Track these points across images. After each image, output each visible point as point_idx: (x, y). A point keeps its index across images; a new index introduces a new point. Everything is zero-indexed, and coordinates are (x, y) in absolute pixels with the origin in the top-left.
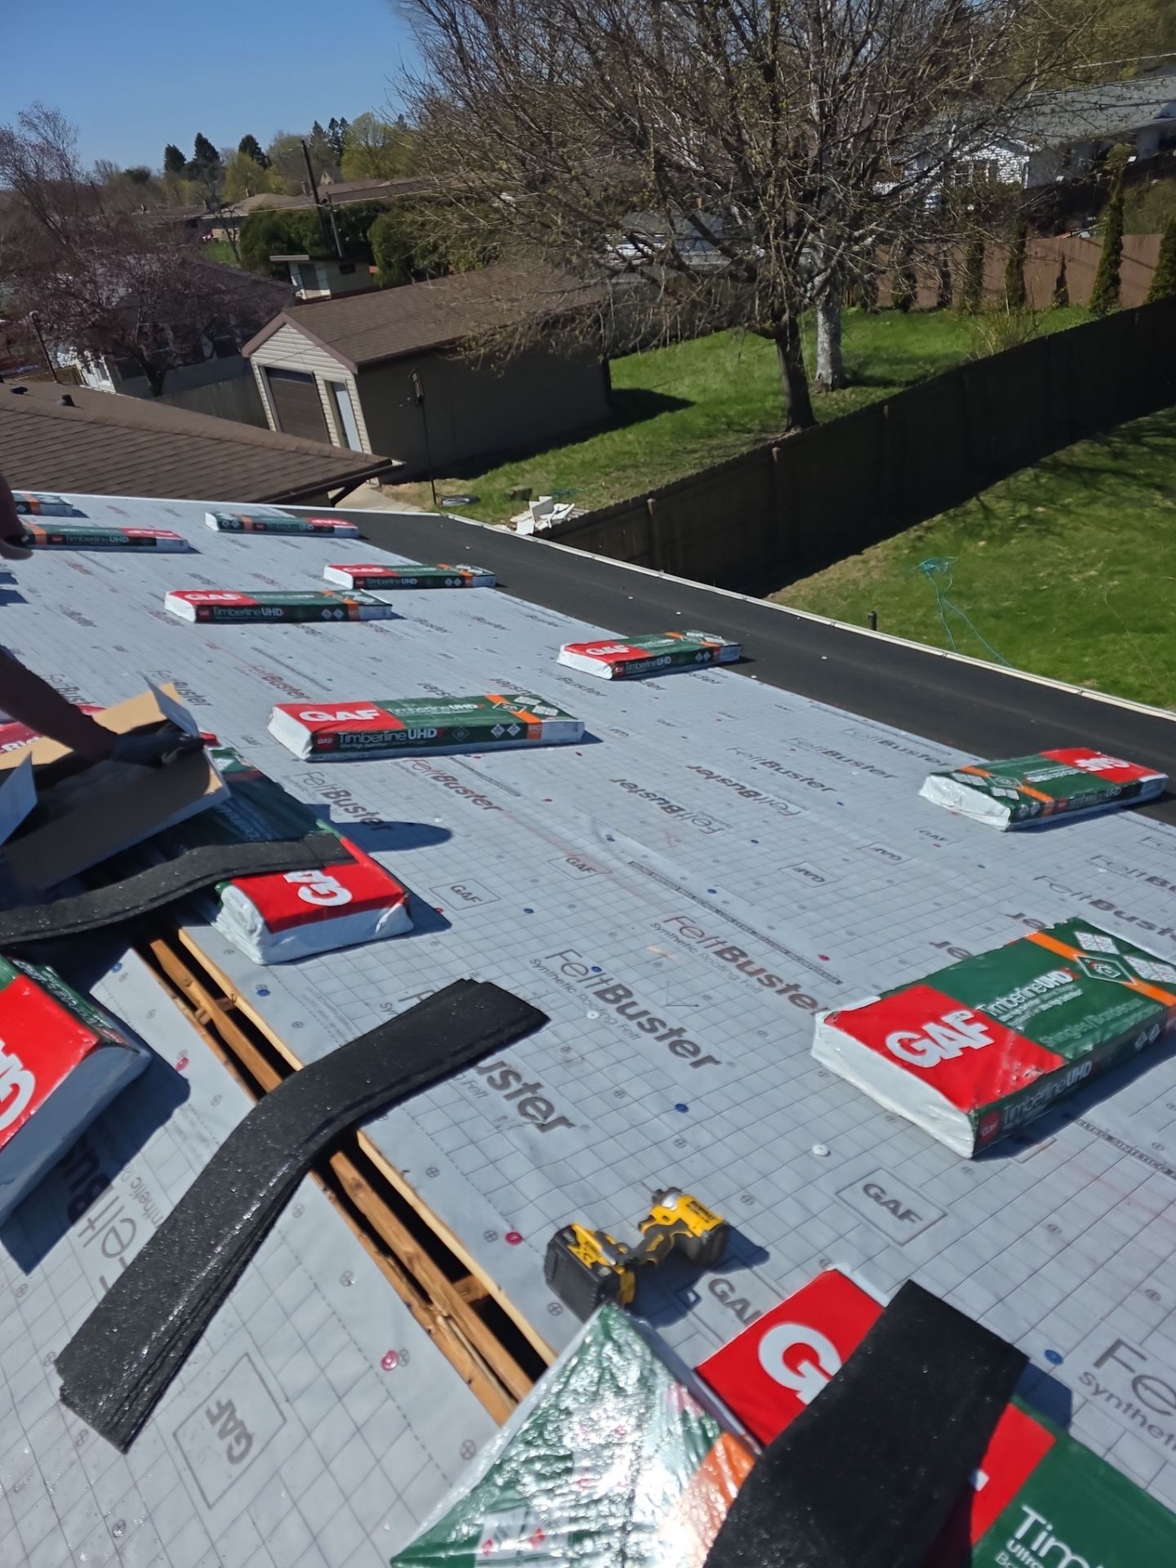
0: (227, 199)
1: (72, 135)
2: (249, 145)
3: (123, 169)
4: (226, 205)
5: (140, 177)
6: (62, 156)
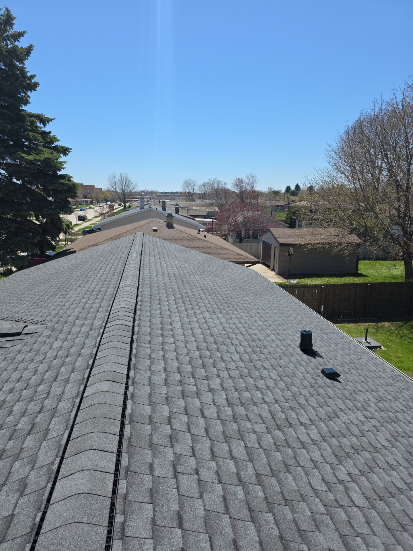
2: (311, 188)
3: (274, 190)
5: (277, 192)
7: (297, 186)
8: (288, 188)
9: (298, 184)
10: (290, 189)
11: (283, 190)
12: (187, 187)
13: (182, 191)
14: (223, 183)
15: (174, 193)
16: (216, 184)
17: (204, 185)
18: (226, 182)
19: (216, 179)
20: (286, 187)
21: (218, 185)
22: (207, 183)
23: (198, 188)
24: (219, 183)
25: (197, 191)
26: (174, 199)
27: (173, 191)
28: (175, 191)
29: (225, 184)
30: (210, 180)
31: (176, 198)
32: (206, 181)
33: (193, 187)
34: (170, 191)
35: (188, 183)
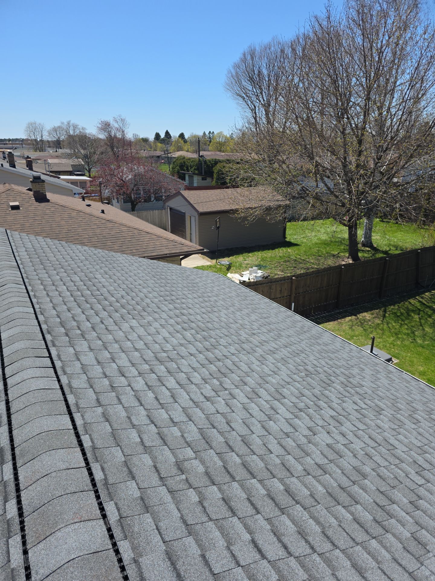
0: (171, 151)
1: (128, 126)
2: (182, 136)
3: (141, 137)
4: (170, 153)
5: (145, 140)
6: (123, 132)
7: (167, 133)
8: (157, 136)
9: (167, 131)
10: (160, 136)
11: (152, 138)
12: (32, 133)
13: (24, 137)
14: (81, 128)
15: (13, 140)
16: (72, 128)
17: (55, 130)
18: (84, 127)
19: (70, 121)
20: (155, 134)
21: (74, 130)
22: (59, 127)
23: (47, 134)
24: (75, 127)
25: (46, 137)
26: (16, 148)
27: (11, 138)
28: (14, 138)
29: (83, 128)
30: (63, 123)
31: (18, 147)
32: (57, 124)
33: (40, 132)
34: (8, 138)
35: (33, 127)
